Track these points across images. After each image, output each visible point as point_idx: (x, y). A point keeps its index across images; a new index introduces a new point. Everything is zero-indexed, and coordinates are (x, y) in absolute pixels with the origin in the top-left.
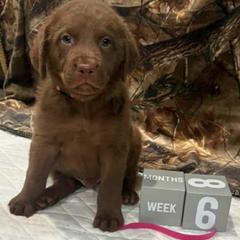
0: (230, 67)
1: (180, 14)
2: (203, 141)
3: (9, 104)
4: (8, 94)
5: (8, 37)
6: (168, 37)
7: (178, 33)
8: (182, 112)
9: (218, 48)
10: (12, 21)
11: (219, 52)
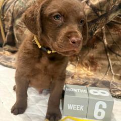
0: (101, 38)
2: (90, 68)
3: (4, 53)
4: (5, 49)
5: (6, 27)
8: (80, 56)
10: (8, 21)
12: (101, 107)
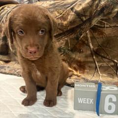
0: (86, 42)
1: (65, 23)
6: (61, 32)
7: (65, 30)
8: (68, 60)
9: (81, 35)
11: (82, 36)
12: (111, 100)
